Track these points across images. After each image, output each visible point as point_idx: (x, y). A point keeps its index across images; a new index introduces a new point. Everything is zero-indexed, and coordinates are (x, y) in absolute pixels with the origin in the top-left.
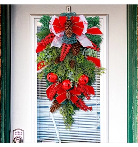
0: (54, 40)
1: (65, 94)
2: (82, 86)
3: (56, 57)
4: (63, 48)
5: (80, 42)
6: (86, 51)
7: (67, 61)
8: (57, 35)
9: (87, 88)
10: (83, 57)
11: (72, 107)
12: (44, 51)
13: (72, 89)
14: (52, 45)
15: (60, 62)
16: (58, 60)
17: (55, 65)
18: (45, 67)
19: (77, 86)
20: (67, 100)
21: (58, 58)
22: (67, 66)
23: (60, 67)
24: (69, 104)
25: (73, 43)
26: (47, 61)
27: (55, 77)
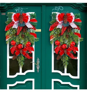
0: (14, 25)
1: (20, 51)
2: (28, 47)
3: (15, 33)
4: (19, 29)
5: (27, 25)
6: (30, 30)
7: (20, 35)
8: (16, 22)
9: (30, 48)
10: (28, 33)
11: (23, 57)
12: (9, 30)
13: (23, 48)
14: (13, 27)
15: (17, 35)
16: (16, 34)
17: (15, 37)
18: (10, 38)
19: (25, 47)
20: (20, 54)
21: (16, 33)
22: (20, 37)
23: (17, 38)
24: (22, 56)
25: (23, 26)
26: (11, 35)
27: (15, 43)
